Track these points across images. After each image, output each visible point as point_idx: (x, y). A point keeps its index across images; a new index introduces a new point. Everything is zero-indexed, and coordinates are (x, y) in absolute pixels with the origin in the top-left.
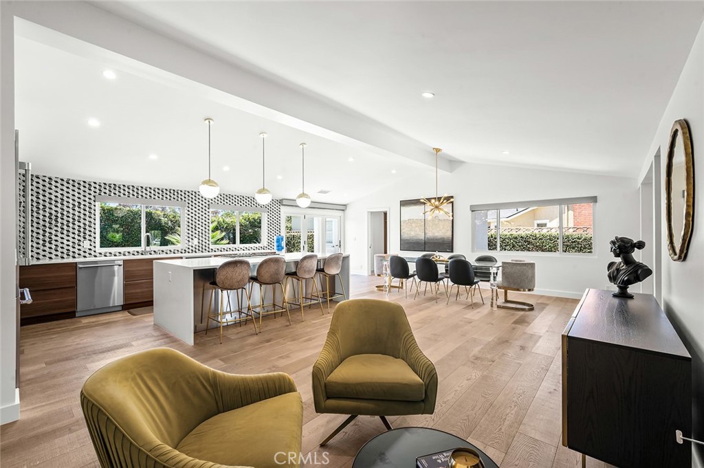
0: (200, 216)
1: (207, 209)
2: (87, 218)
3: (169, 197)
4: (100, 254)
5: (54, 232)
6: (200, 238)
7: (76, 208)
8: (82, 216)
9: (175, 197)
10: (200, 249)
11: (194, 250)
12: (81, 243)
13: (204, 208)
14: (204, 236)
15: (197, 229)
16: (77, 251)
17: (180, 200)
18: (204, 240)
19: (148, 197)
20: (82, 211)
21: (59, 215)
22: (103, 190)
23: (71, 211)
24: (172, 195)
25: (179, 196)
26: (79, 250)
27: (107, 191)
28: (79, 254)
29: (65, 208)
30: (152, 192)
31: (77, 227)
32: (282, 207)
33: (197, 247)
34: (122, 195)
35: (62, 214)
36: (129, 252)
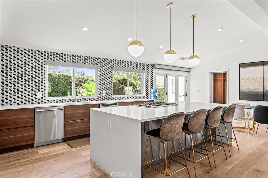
0: (107, 75)
1: (111, 71)
2: (40, 76)
3: (88, 62)
4: (48, 101)
5: (20, 86)
6: (107, 90)
7: (34, 69)
8: (37, 75)
9: (92, 62)
10: (107, 98)
11: (103, 98)
12: (37, 94)
13: (109, 70)
14: (109, 89)
15: (105, 84)
16: (34, 99)
17: (95, 64)
18: (109, 92)
19: (77, 62)
20: (37, 71)
21: (24, 74)
22: (50, 57)
23: (31, 71)
24: (90, 61)
25: (95, 61)
26: (36, 98)
27: (52, 58)
28: (36, 101)
29: (27, 69)
30: (79, 58)
31: (34, 83)
32: (154, 70)
33: (105, 97)
34: (61, 60)
35: (25, 73)
36: (65, 100)
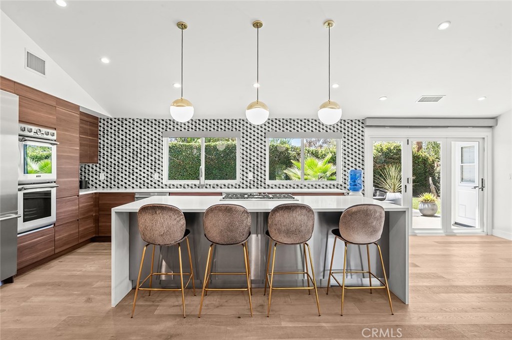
0: (256, 147)
1: (263, 138)
2: (157, 153)
3: (223, 128)
4: (166, 185)
5: (135, 166)
6: (256, 172)
7: (150, 144)
8: (154, 151)
9: (230, 127)
10: (256, 184)
11: (249, 185)
12: (153, 176)
13: (260, 137)
14: (259, 170)
15: (252, 161)
16: (150, 182)
17: (234, 130)
18: (259, 174)
19: (205, 129)
20: (154, 147)
21: (139, 151)
22: (169, 126)
23: (146, 147)
24: (227, 126)
25: (234, 126)
26: (151, 181)
27: (171, 127)
28: (151, 185)
29: (142, 144)
30: (209, 124)
31: (150, 161)
32: (366, 130)
33: (252, 182)
34: (183, 129)
35: (141, 150)
36: (188, 185)
